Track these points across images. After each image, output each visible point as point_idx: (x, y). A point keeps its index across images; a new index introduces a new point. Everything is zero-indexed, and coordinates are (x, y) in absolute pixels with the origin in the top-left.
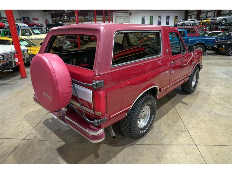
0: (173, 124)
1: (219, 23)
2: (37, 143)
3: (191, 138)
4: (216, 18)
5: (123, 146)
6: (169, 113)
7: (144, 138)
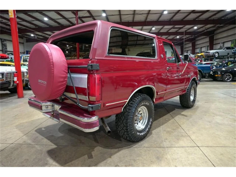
0: (173, 131)
2: (26, 146)
4: (209, 51)
5: (120, 149)
6: (168, 123)
7: (142, 142)
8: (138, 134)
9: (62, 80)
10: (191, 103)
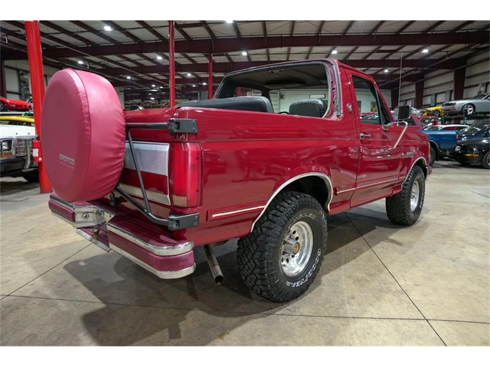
0: (368, 279)
1: (461, 111)
2: (38, 303)
4: (453, 102)
5: (245, 317)
6: (358, 259)
7: (296, 302)
8: (288, 284)
9: (111, 155)
10: (412, 216)
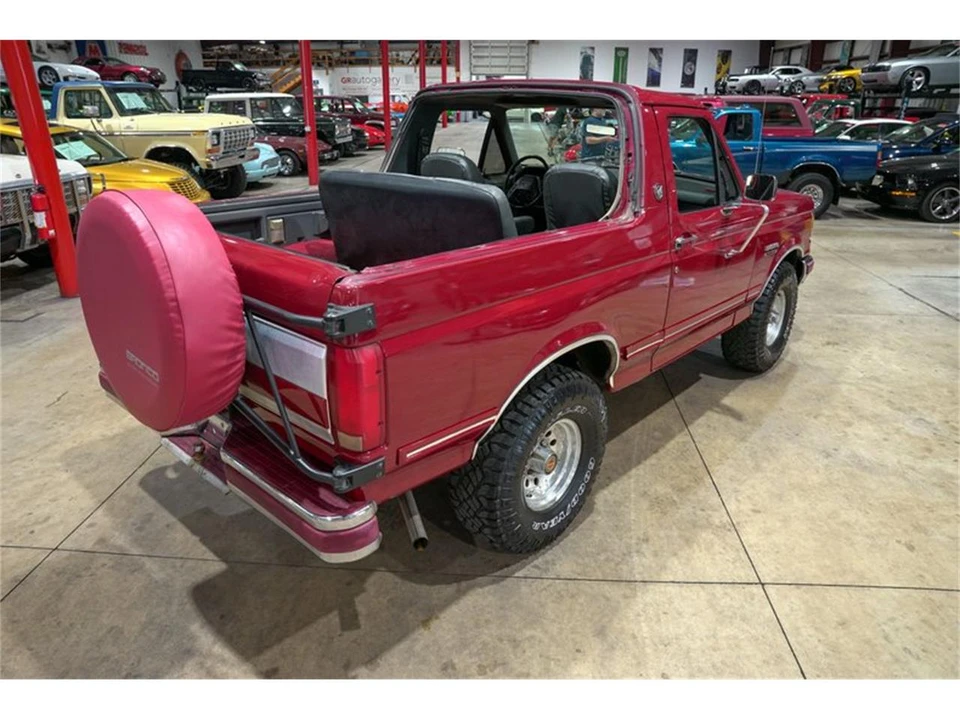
0: (675, 498)
1: (900, 82)
2: (111, 563)
3: (743, 554)
4: (886, 64)
5: (464, 584)
6: (662, 452)
7: (550, 552)
8: (536, 526)
10: (768, 354)
